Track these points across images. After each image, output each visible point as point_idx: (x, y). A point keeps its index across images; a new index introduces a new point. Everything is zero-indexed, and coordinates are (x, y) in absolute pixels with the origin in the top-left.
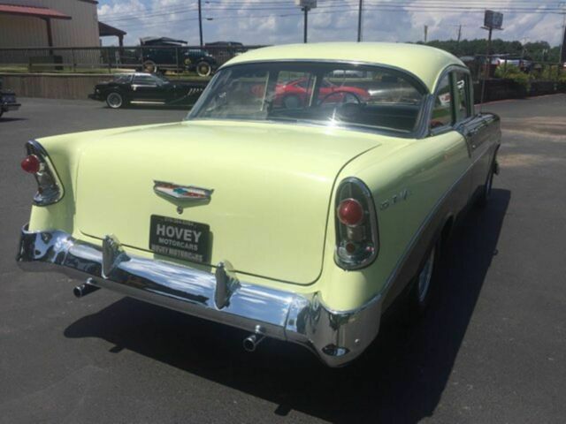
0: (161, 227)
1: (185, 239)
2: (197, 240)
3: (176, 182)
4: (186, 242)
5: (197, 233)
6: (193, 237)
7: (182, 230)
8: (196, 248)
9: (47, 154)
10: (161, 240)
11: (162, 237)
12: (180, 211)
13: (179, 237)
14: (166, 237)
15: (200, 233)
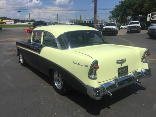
8: (126, 71)
11: (120, 72)
15: (126, 68)
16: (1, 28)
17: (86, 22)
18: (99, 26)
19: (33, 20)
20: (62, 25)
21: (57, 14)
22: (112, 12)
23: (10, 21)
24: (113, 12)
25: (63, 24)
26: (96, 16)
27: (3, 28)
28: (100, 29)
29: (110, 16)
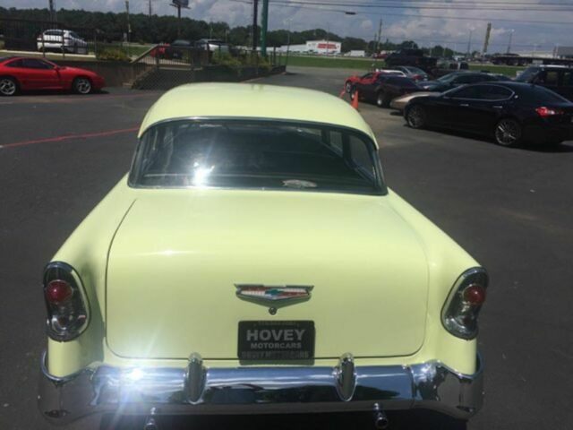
0: (253, 332)
1: (286, 339)
2: (300, 338)
3: (266, 284)
4: (286, 342)
5: (300, 331)
6: (295, 336)
7: (281, 332)
8: (299, 345)
9: (72, 268)
10: (253, 346)
11: (254, 342)
12: (273, 312)
13: (277, 338)
14: (259, 341)
15: (303, 331)
16: (284, 67)
19: (412, 42)
21: (490, 25)
23: (330, 43)
27: (289, 69)
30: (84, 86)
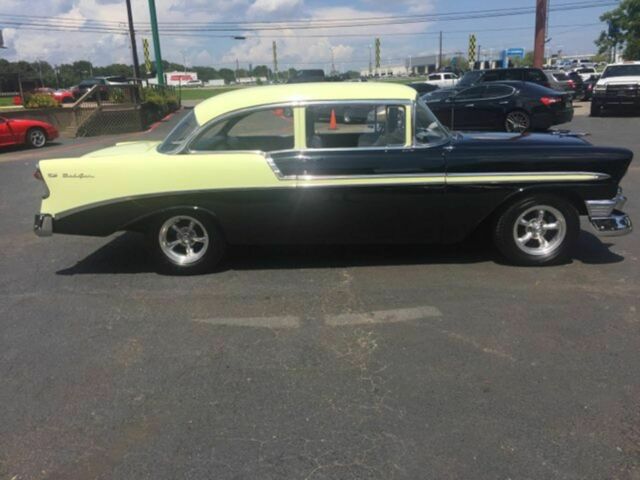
17: (482, 67)
18: (567, 78)
19: (264, 67)
20: (377, 81)
21: (378, 40)
22: (613, 17)
24: (617, 17)
25: (383, 81)
26: (544, 37)
28: (574, 89)
29: (603, 35)
30: (38, 138)
